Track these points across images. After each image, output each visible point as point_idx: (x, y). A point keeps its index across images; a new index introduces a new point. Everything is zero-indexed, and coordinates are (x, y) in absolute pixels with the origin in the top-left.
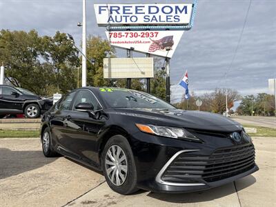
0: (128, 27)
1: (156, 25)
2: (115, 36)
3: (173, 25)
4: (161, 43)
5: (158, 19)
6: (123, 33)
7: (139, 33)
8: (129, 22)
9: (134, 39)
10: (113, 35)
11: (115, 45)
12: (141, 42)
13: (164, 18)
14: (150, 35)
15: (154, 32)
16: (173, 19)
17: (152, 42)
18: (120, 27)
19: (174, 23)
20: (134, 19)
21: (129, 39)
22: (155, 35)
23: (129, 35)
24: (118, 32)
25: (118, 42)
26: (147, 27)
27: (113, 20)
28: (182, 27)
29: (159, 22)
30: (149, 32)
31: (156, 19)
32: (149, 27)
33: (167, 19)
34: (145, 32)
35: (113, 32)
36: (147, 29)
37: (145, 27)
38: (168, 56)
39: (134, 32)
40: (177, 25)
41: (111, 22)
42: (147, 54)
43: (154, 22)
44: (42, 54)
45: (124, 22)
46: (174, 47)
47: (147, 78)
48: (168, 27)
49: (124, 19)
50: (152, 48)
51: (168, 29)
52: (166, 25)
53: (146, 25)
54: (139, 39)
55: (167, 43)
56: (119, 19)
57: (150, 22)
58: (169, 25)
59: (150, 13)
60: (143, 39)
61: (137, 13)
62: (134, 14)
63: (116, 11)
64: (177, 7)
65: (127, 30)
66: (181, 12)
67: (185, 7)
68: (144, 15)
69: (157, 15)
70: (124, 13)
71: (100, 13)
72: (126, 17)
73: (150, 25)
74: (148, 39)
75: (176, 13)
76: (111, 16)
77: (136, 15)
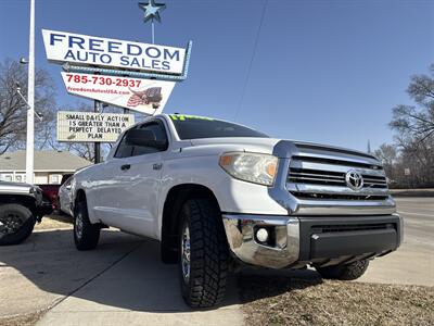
0: (98, 70)
1: (138, 71)
2: (77, 80)
3: (160, 73)
4: (145, 96)
5: (141, 63)
6: (90, 77)
7: (114, 79)
8: (98, 62)
9: (105, 87)
10: (73, 78)
11: (76, 92)
12: (116, 92)
13: (148, 62)
14: (130, 83)
15: (135, 79)
16: (160, 65)
17: (132, 94)
18: (85, 69)
19: (162, 70)
20: (106, 59)
21: (97, 86)
22: (136, 84)
23: (99, 81)
24: (81, 75)
26: (125, 72)
27: (73, 56)
28: (172, 77)
29: (141, 68)
30: (129, 79)
31: (138, 63)
33: (153, 64)
34: (122, 78)
35: (74, 74)
36: (124, 76)
37: (122, 72)
39: (105, 77)
40: (166, 74)
41: (70, 59)
42: (125, 109)
43: (135, 66)
45: (90, 61)
46: (162, 104)
48: (154, 75)
49: (90, 57)
50: (132, 100)
51: (152, 78)
52: (151, 72)
53: (124, 69)
54: (113, 87)
55: (153, 97)
56: (83, 56)
57: (129, 66)
58: (155, 72)
59: (129, 53)
60: (119, 89)
61: (110, 51)
62: (106, 52)
63: (79, 44)
64: (166, 51)
65: (96, 73)
66: (172, 58)
67: (177, 52)
68: (121, 55)
69: (139, 58)
70: (91, 48)
71: (52, 43)
72: (94, 54)
73: (129, 70)
74: (126, 89)
75: (165, 58)
76: (70, 51)
77: (110, 54)
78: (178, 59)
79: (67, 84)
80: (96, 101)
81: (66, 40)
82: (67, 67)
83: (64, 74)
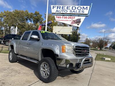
0: (64, 15)
1: (74, 14)
2: (58, 18)
3: (81, 14)
4: (76, 21)
5: (75, 12)
6: (61, 16)
7: (68, 17)
8: (64, 12)
9: (65, 19)
14: (72, 18)
15: (73, 17)
16: (81, 12)
17: (72, 21)
18: (60, 14)
20: (66, 11)
23: (64, 17)
24: (59, 16)
25: (59, 20)
26: (71, 15)
27: (58, 11)
28: (85, 15)
29: (76, 13)
30: (72, 17)
31: (74, 12)
32: (72, 15)
33: (79, 12)
34: (70, 16)
36: (71, 16)
37: (70, 15)
38: (78, 26)
39: (65, 16)
40: (83, 14)
41: (57, 12)
42: (70, 25)
43: (74, 13)
44: (30, 20)
45: (62, 12)
46: (81, 23)
47: (69, 35)
48: (79, 15)
50: (72, 23)
51: (79, 16)
52: (78, 14)
53: (70, 14)
54: (67, 19)
55: (78, 21)
56: (60, 11)
57: (72, 13)
58: (80, 14)
59: (72, 9)
60: (69, 19)
61: (67, 9)
62: (66, 9)
63: (59, 8)
64: (83, 7)
65: (63, 15)
66: (85, 9)
67: (87, 7)
68: (70, 10)
69: (75, 10)
70: (62, 9)
71: (53, 9)
72: (63, 10)
73: (72, 14)
74: (71, 19)
75: (83, 10)
76: (57, 10)
77: (67, 10)
78: (87, 10)
79: (56, 19)
80: (63, 23)
81: (56, 7)
82: (56, 14)
83: (55, 16)
